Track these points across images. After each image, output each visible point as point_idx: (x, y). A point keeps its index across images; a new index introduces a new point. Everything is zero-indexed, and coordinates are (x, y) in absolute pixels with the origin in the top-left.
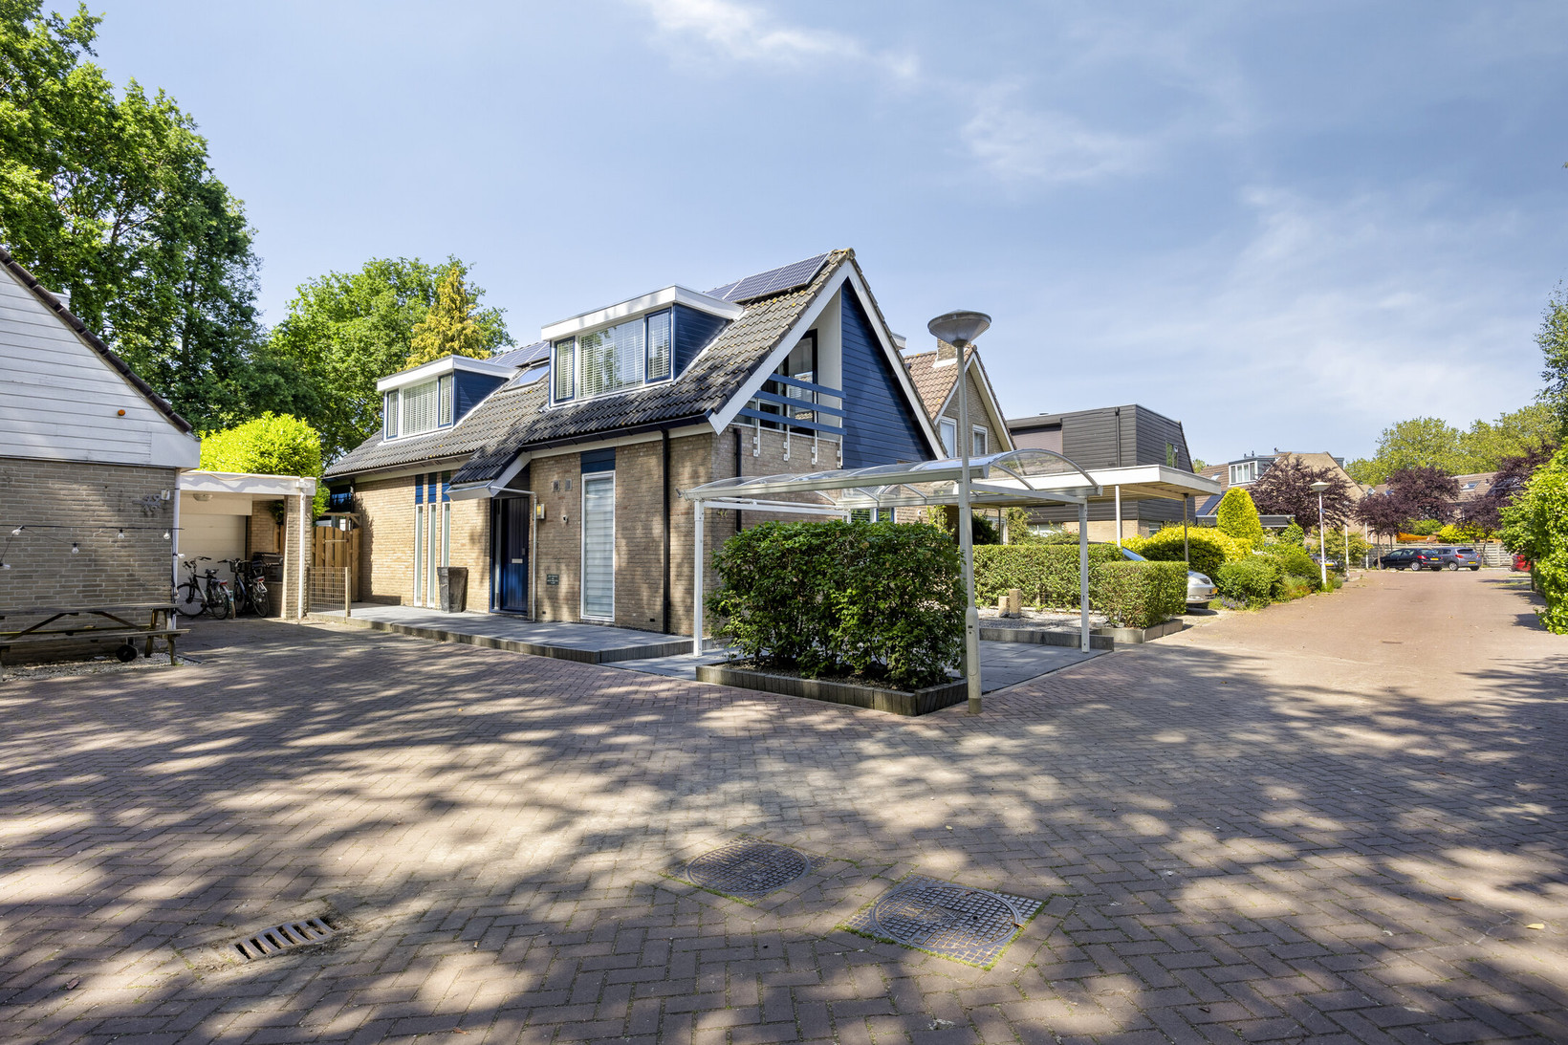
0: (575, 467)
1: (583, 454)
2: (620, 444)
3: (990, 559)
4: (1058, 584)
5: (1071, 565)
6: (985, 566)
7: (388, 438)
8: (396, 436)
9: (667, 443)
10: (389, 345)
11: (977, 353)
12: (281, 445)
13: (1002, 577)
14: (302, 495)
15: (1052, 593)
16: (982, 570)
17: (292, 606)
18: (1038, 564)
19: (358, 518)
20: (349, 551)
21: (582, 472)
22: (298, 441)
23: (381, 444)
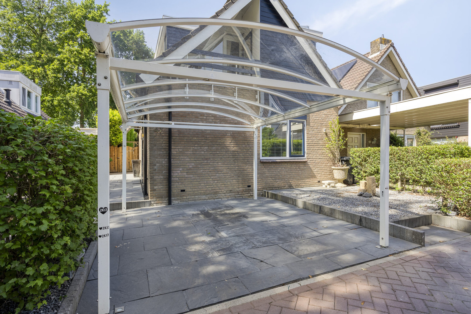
3: (369, 156)
4: (413, 173)
5: (424, 161)
6: (366, 161)
11: (394, 47)
13: (375, 167)
15: (409, 179)
16: (363, 163)
18: (399, 159)
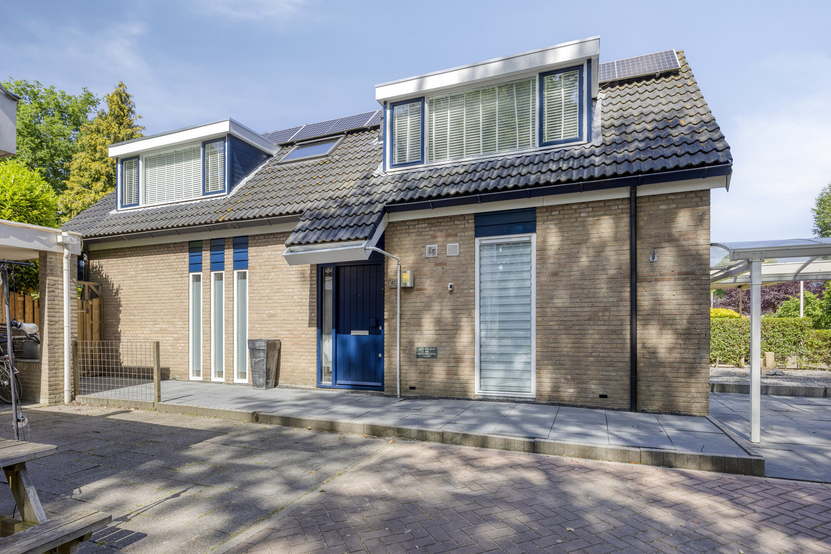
0: (465, 230)
1: (477, 216)
2: (546, 204)
7: (122, 207)
8: (138, 204)
9: (634, 202)
10: (34, 150)
12: (15, 194)
14: (66, 252)
17: (55, 389)
19: (97, 287)
20: (89, 322)
21: (477, 235)
22: (37, 193)
23: (114, 212)
